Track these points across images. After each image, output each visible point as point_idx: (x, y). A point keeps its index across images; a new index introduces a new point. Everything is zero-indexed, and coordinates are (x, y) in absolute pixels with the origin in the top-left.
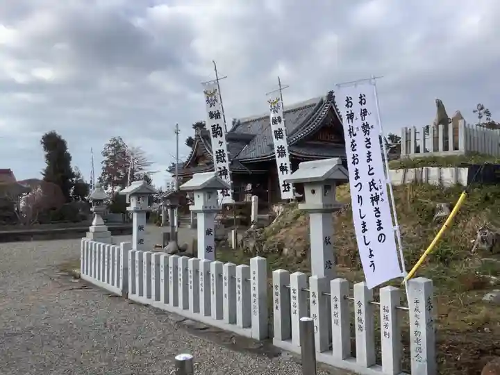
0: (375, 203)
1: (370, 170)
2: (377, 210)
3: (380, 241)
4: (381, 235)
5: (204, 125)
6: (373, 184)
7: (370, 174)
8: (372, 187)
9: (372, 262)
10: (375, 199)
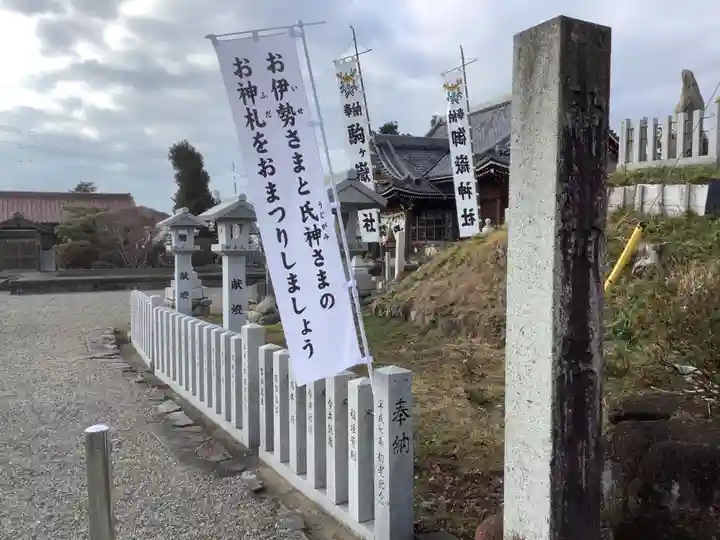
0: (314, 242)
1: (302, 185)
2: (318, 253)
3: (324, 307)
4: (326, 295)
5: (396, 127)
6: (309, 210)
7: (301, 193)
8: (307, 215)
9: (308, 341)
10: (313, 235)
